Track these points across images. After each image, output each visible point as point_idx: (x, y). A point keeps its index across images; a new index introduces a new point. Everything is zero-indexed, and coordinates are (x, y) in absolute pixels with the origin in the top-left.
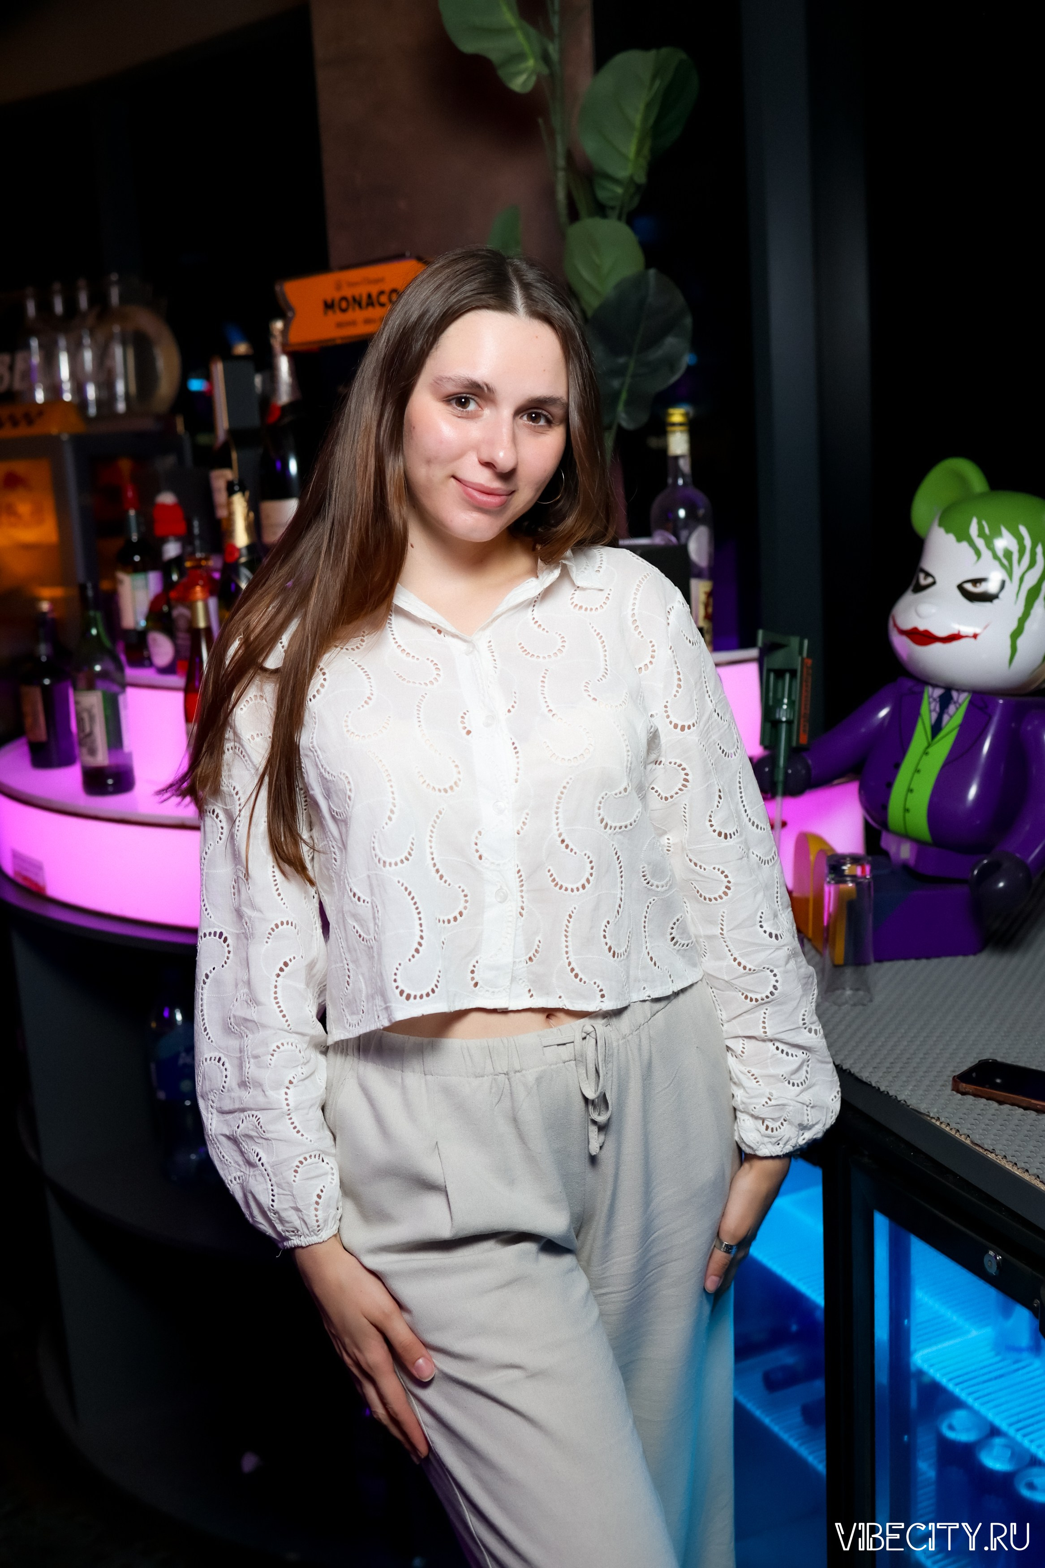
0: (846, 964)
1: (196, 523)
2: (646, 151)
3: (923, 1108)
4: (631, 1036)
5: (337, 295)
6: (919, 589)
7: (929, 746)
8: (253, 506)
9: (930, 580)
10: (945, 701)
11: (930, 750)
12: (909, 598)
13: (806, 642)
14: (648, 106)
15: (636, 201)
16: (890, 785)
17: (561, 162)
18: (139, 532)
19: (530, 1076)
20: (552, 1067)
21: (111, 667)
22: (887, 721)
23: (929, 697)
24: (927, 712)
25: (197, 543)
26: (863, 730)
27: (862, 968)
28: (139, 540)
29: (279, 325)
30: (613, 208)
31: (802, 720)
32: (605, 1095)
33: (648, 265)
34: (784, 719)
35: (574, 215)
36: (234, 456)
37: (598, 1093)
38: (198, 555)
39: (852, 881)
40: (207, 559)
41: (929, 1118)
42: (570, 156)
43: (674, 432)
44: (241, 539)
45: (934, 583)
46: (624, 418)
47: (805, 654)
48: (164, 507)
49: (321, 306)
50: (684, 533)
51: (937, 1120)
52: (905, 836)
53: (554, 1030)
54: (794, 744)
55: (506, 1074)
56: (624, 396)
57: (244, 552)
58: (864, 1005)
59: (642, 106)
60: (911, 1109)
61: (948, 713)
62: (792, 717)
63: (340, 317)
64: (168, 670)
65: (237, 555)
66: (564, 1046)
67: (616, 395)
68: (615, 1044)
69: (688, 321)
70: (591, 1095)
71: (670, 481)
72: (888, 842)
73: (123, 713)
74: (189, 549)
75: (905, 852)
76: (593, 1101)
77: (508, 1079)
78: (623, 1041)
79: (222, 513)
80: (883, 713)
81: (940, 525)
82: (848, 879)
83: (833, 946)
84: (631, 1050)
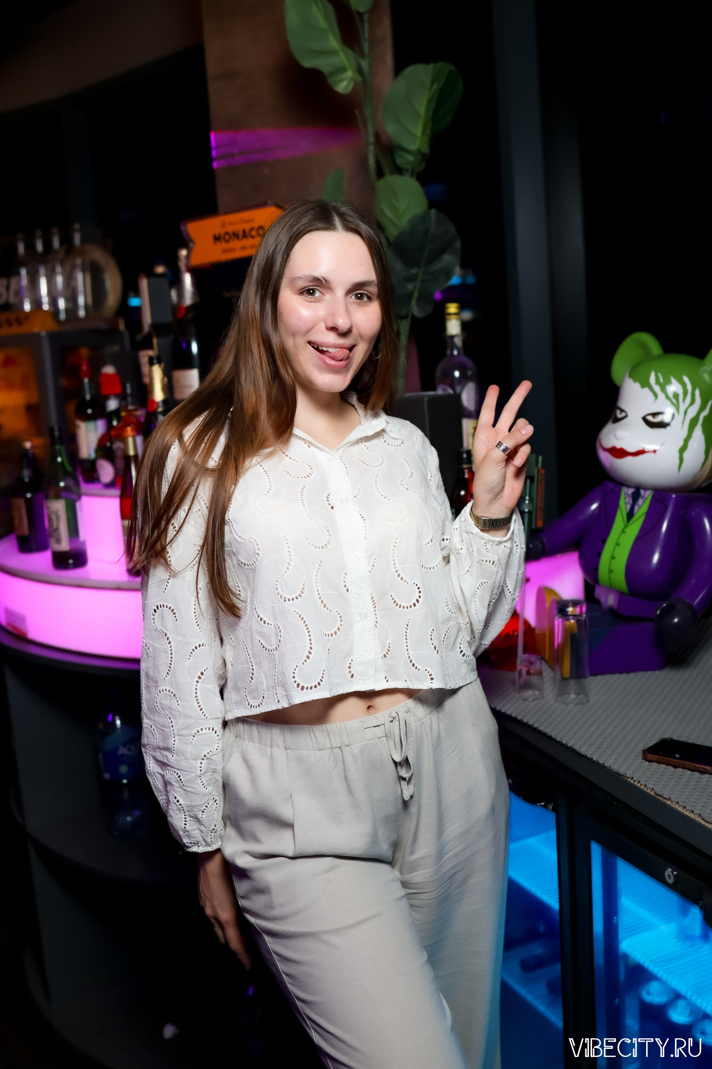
0: (571, 678)
1: (128, 387)
2: (428, 132)
3: (622, 771)
4: (424, 719)
5: (222, 231)
6: (617, 420)
7: (626, 527)
8: (167, 374)
9: (623, 414)
10: (636, 497)
11: (626, 530)
12: (610, 427)
13: (540, 458)
14: (429, 101)
15: (423, 166)
16: (599, 554)
17: (371, 139)
18: (91, 393)
19: (356, 749)
20: (371, 742)
21: (71, 483)
22: (596, 512)
23: (625, 494)
24: (624, 504)
25: (129, 399)
26: (581, 518)
27: (582, 680)
28: (91, 398)
29: (184, 252)
30: (407, 170)
31: (539, 511)
32: (407, 759)
33: (430, 206)
34: (526, 510)
35: (380, 174)
36: (155, 341)
37: (402, 757)
38: (130, 407)
39: (573, 619)
40: (136, 410)
41: (626, 778)
42: (377, 136)
43: (450, 319)
44: (159, 395)
45: (626, 416)
46: (416, 310)
47: (540, 465)
48: (107, 375)
49: (211, 239)
50: (458, 389)
51: (631, 779)
52: (610, 589)
53: (372, 717)
54: (533, 527)
55: (340, 748)
56: (416, 295)
57: (161, 404)
58: (583, 704)
59: (425, 101)
60: (614, 772)
61: (638, 505)
62: (532, 509)
63: (224, 245)
64: (110, 485)
65: (155, 406)
66: (378, 727)
67: (411, 295)
68: (413, 725)
69: (458, 244)
70: (398, 759)
71: (448, 352)
72: (599, 593)
73: (80, 515)
74: (124, 403)
75: (611, 600)
76: (400, 763)
77: (341, 751)
78: (419, 723)
79: (146, 380)
80: (594, 506)
81: (631, 376)
82: (571, 617)
83: (561, 665)
84: (425, 729)
